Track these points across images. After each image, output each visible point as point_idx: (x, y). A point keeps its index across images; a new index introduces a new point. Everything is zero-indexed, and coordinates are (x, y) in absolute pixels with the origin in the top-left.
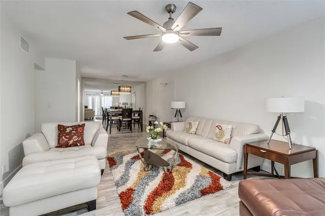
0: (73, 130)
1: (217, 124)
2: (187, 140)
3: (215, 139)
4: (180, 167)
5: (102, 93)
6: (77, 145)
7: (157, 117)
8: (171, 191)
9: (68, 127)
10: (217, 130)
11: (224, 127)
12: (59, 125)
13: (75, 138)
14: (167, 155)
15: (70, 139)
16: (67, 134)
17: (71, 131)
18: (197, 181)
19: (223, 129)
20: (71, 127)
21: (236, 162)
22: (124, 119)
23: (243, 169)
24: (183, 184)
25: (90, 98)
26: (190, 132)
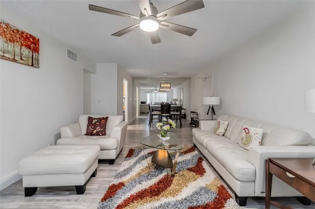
0: (97, 122)
1: (245, 126)
2: (205, 142)
3: (241, 145)
4: (188, 172)
5: (156, 90)
6: (99, 135)
7: (198, 113)
8: (156, 197)
9: (95, 119)
10: (244, 134)
11: (252, 130)
12: (89, 117)
13: (98, 129)
14: (186, 155)
15: (95, 129)
16: (93, 125)
17: (96, 122)
18: (197, 193)
19: (251, 133)
20: (97, 119)
21: (254, 181)
22: (163, 115)
23: (264, 195)
24: (176, 192)
25: (148, 95)
26: (217, 133)
